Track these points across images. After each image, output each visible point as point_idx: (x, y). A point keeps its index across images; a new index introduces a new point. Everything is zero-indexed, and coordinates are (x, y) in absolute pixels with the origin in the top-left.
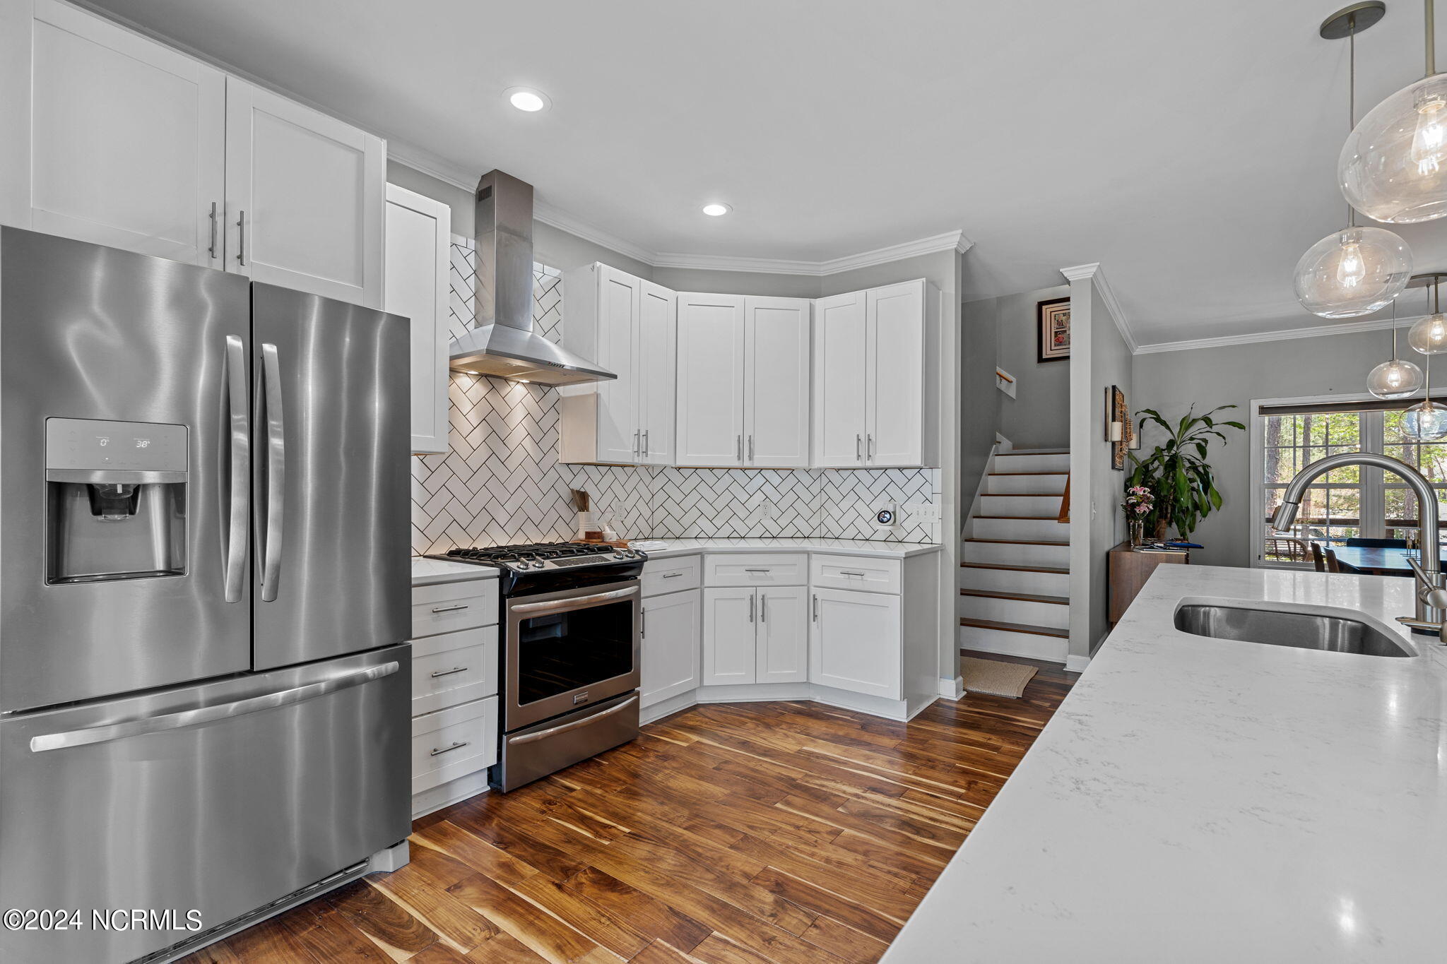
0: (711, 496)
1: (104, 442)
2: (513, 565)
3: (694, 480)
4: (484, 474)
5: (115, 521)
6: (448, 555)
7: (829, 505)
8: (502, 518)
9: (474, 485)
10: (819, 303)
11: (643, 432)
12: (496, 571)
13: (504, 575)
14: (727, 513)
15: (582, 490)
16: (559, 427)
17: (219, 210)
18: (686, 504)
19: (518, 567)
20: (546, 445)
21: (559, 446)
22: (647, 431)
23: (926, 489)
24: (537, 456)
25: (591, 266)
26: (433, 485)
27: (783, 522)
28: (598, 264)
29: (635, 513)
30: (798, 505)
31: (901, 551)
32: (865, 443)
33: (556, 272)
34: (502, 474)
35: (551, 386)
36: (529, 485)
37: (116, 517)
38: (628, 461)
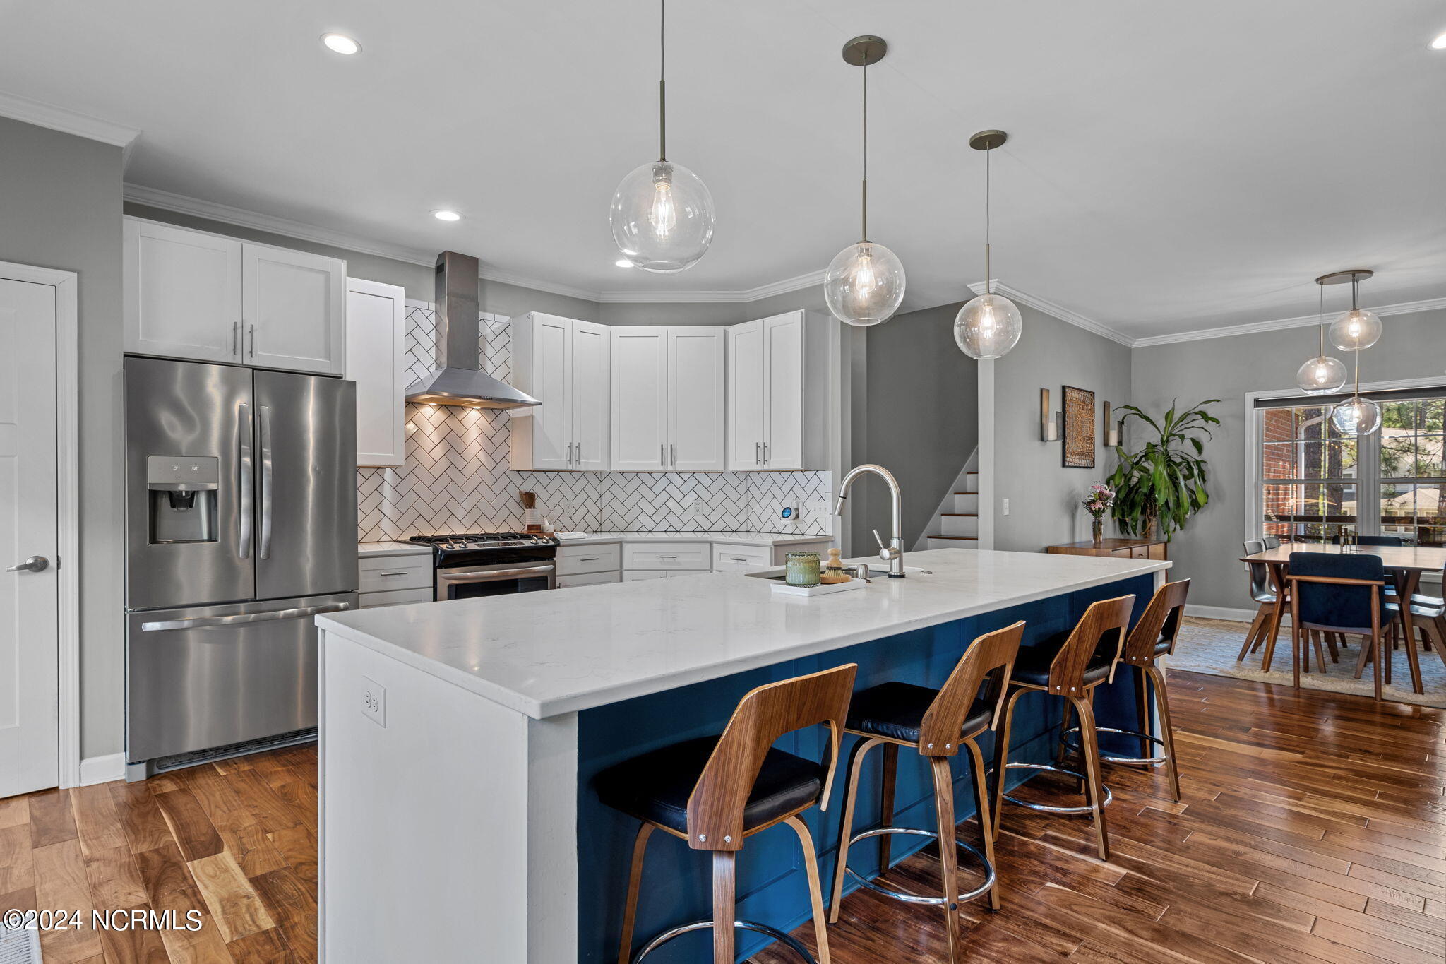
0: (650, 496)
1: (175, 468)
2: (444, 546)
3: (636, 482)
4: (445, 480)
5: (183, 511)
6: (410, 540)
7: (753, 503)
8: (460, 513)
9: (438, 487)
10: (732, 330)
11: (575, 445)
12: (430, 549)
13: (435, 554)
14: (664, 510)
15: (532, 491)
16: (509, 441)
17: (239, 325)
18: (629, 503)
19: (447, 547)
20: (497, 457)
21: (510, 457)
22: (579, 444)
23: (821, 489)
24: (490, 465)
25: (528, 314)
26: (403, 489)
27: (713, 518)
28: (533, 313)
29: (583, 510)
30: (727, 503)
31: (769, 540)
32: (762, 450)
33: (506, 319)
34: (460, 479)
35: (502, 410)
36: (482, 488)
37: (182, 509)
38: (563, 468)
